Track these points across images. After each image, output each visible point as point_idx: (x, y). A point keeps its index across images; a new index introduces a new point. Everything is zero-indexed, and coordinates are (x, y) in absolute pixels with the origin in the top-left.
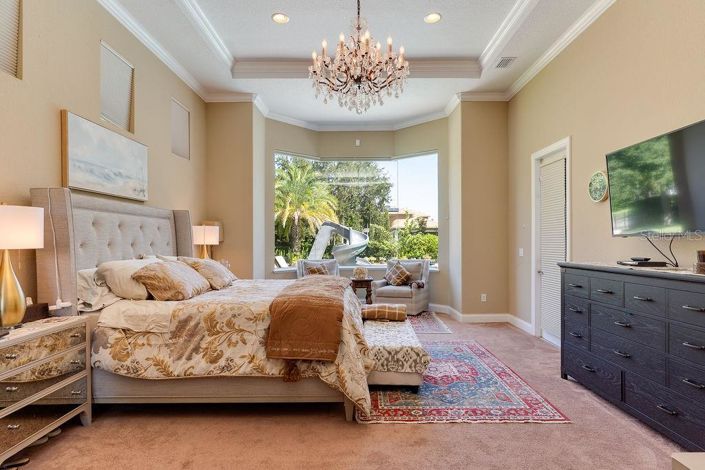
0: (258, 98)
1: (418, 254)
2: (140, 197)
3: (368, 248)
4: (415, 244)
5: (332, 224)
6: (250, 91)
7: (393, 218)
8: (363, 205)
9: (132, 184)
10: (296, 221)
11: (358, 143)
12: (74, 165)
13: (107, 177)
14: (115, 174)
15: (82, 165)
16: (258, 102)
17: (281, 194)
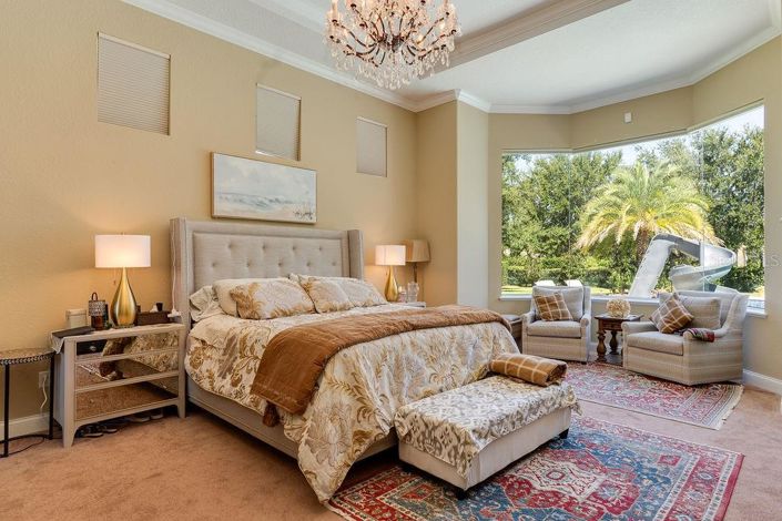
0: (461, 93)
2: (306, 219)
5: (668, 238)
6: (447, 88)
9: (293, 208)
10: (636, 234)
11: (628, 118)
12: (221, 198)
13: (261, 204)
14: (271, 201)
15: (229, 196)
16: (464, 97)
17: (619, 200)
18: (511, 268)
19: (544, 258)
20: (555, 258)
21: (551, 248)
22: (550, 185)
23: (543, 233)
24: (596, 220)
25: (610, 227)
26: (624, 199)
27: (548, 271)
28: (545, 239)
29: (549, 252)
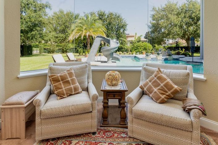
1: (140, 51)
3: (119, 48)
4: (139, 46)
5: (101, 37)
7: (128, 37)
8: (117, 32)
10: (87, 36)
17: (82, 25)
18: (45, 47)
19: (56, 44)
20: (60, 44)
21: (59, 41)
22: (58, 21)
23: (57, 36)
24: (75, 31)
25: (79, 34)
26: (84, 25)
27: (58, 48)
28: (57, 37)
29: (58, 42)
